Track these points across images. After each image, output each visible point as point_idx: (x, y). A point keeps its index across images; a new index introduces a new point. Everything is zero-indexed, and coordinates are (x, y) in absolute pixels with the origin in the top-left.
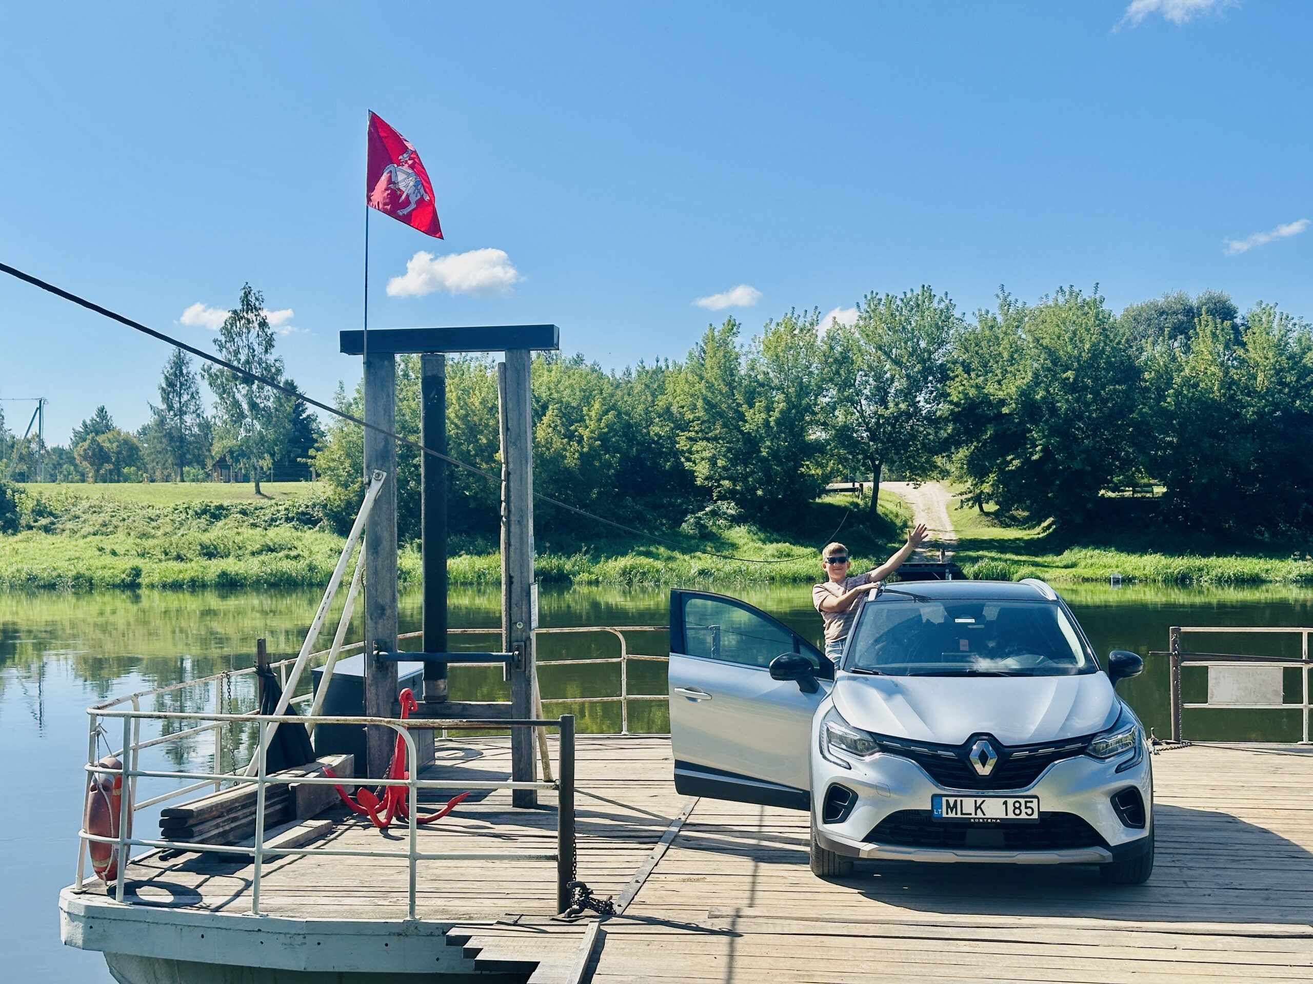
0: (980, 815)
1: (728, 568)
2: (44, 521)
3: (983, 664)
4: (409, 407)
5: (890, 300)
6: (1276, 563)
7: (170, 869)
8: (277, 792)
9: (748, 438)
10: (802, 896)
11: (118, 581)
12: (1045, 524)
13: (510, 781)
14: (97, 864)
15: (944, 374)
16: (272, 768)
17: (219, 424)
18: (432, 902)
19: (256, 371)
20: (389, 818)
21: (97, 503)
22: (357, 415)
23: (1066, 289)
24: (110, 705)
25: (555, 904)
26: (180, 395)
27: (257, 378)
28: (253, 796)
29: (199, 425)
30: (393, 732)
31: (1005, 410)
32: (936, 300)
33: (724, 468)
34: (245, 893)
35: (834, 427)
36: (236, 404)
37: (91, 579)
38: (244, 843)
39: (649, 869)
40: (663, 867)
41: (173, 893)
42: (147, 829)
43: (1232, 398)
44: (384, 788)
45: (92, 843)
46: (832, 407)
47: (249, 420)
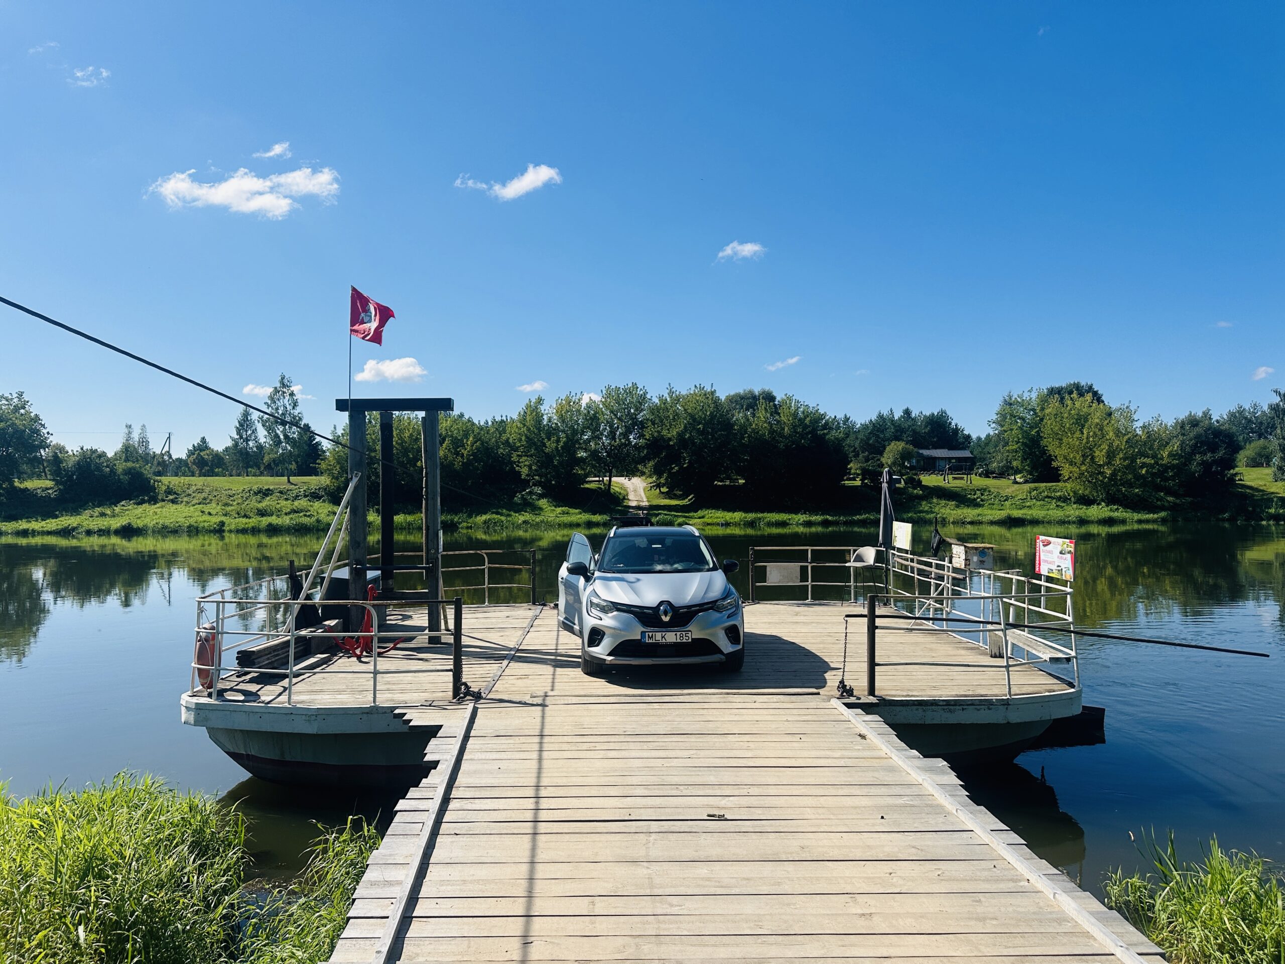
0: (664, 641)
1: (537, 520)
2: (171, 497)
3: (659, 567)
4: (372, 438)
5: (618, 389)
6: (794, 516)
7: (242, 682)
8: (300, 640)
9: (547, 455)
10: (577, 684)
11: (212, 528)
12: (690, 498)
13: (427, 631)
14: (202, 681)
15: (642, 425)
16: (298, 628)
17: (267, 446)
18: (386, 696)
19: (288, 419)
20: (362, 652)
21: (201, 487)
22: (343, 442)
23: (698, 386)
24: (209, 596)
25: (451, 694)
26: (246, 431)
27: (288, 422)
28: (288, 641)
29: (257, 447)
30: (364, 608)
31: (671, 443)
32: (639, 390)
33: (536, 470)
34: (284, 694)
35: (590, 450)
36: (277, 436)
37: (197, 527)
38: (283, 667)
39: (499, 673)
40: (507, 672)
41: (244, 695)
42: (229, 661)
43: (774, 438)
44: (359, 637)
45: (199, 669)
46: (589, 441)
47: (284, 444)
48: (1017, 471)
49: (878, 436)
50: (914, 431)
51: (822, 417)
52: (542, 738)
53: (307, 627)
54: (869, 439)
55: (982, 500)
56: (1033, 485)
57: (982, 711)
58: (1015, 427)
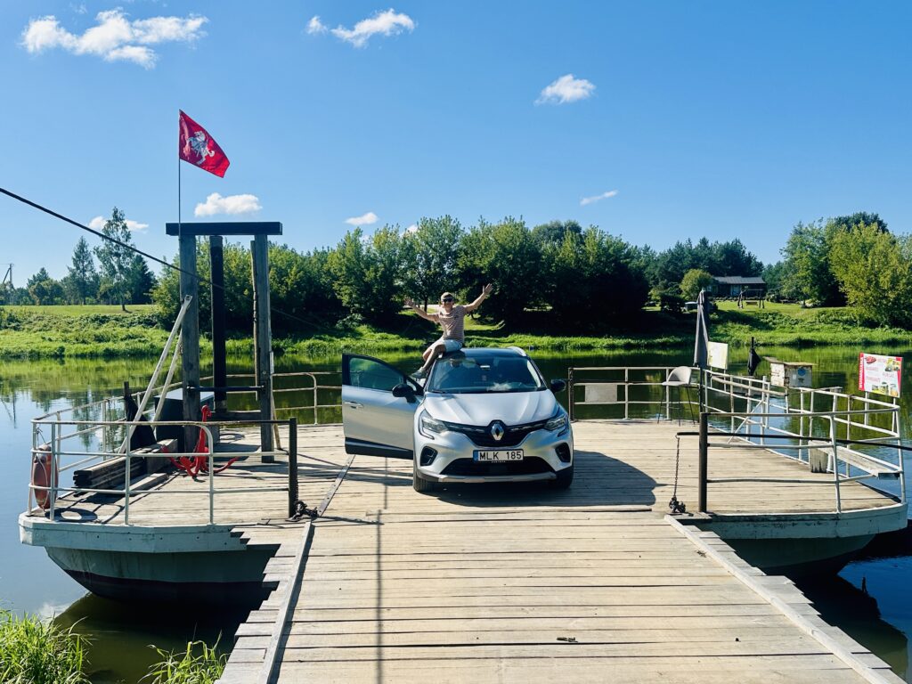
0: (496, 459)
1: (358, 345)
2: (13, 325)
5: (432, 221)
7: (80, 501)
8: (134, 460)
9: (366, 284)
10: (410, 502)
11: (52, 353)
12: (500, 323)
13: (259, 450)
14: (39, 501)
15: (455, 255)
16: (133, 447)
17: (103, 276)
18: (222, 514)
19: (122, 250)
20: (197, 471)
21: (41, 315)
23: (508, 218)
24: (46, 417)
25: (287, 512)
26: (83, 262)
27: (122, 254)
28: (124, 462)
29: (93, 277)
30: (199, 429)
31: (483, 272)
32: (452, 222)
33: (356, 298)
34: (121, 513)
35: (406, 280)
36: (112, 266)
37: (39, 353)
38: (120, 487)
39: (333, 491)
40: (341, 489)
41: (81, 514)
42: (66, 482)
43: (579, 267)
44: (193, 458)
45: (36, 490)
46: (405, 270)
47: (118, 274)
48: (806, 297)
49: (676, 265)
50: (710, 259)
51: (625, 246)
52: (379, 558)
53: (142, 446)
54: (668, 267)
55: (774, 324)
56: (821, 309)
57: (812, 526)
58: (804, 256)
